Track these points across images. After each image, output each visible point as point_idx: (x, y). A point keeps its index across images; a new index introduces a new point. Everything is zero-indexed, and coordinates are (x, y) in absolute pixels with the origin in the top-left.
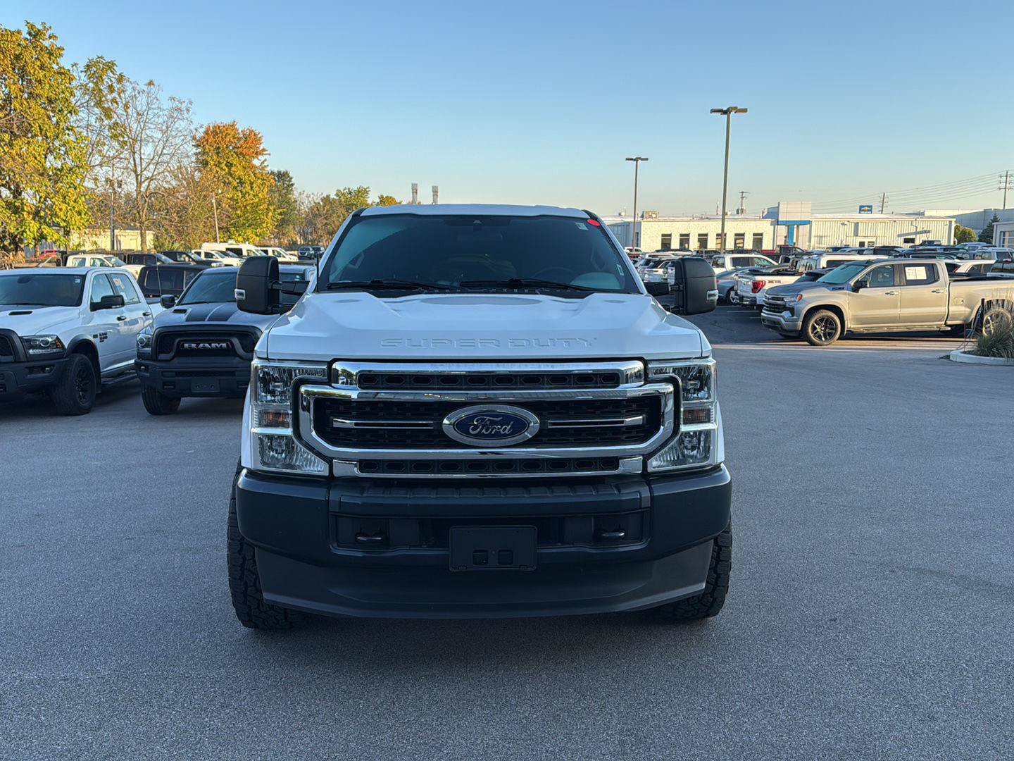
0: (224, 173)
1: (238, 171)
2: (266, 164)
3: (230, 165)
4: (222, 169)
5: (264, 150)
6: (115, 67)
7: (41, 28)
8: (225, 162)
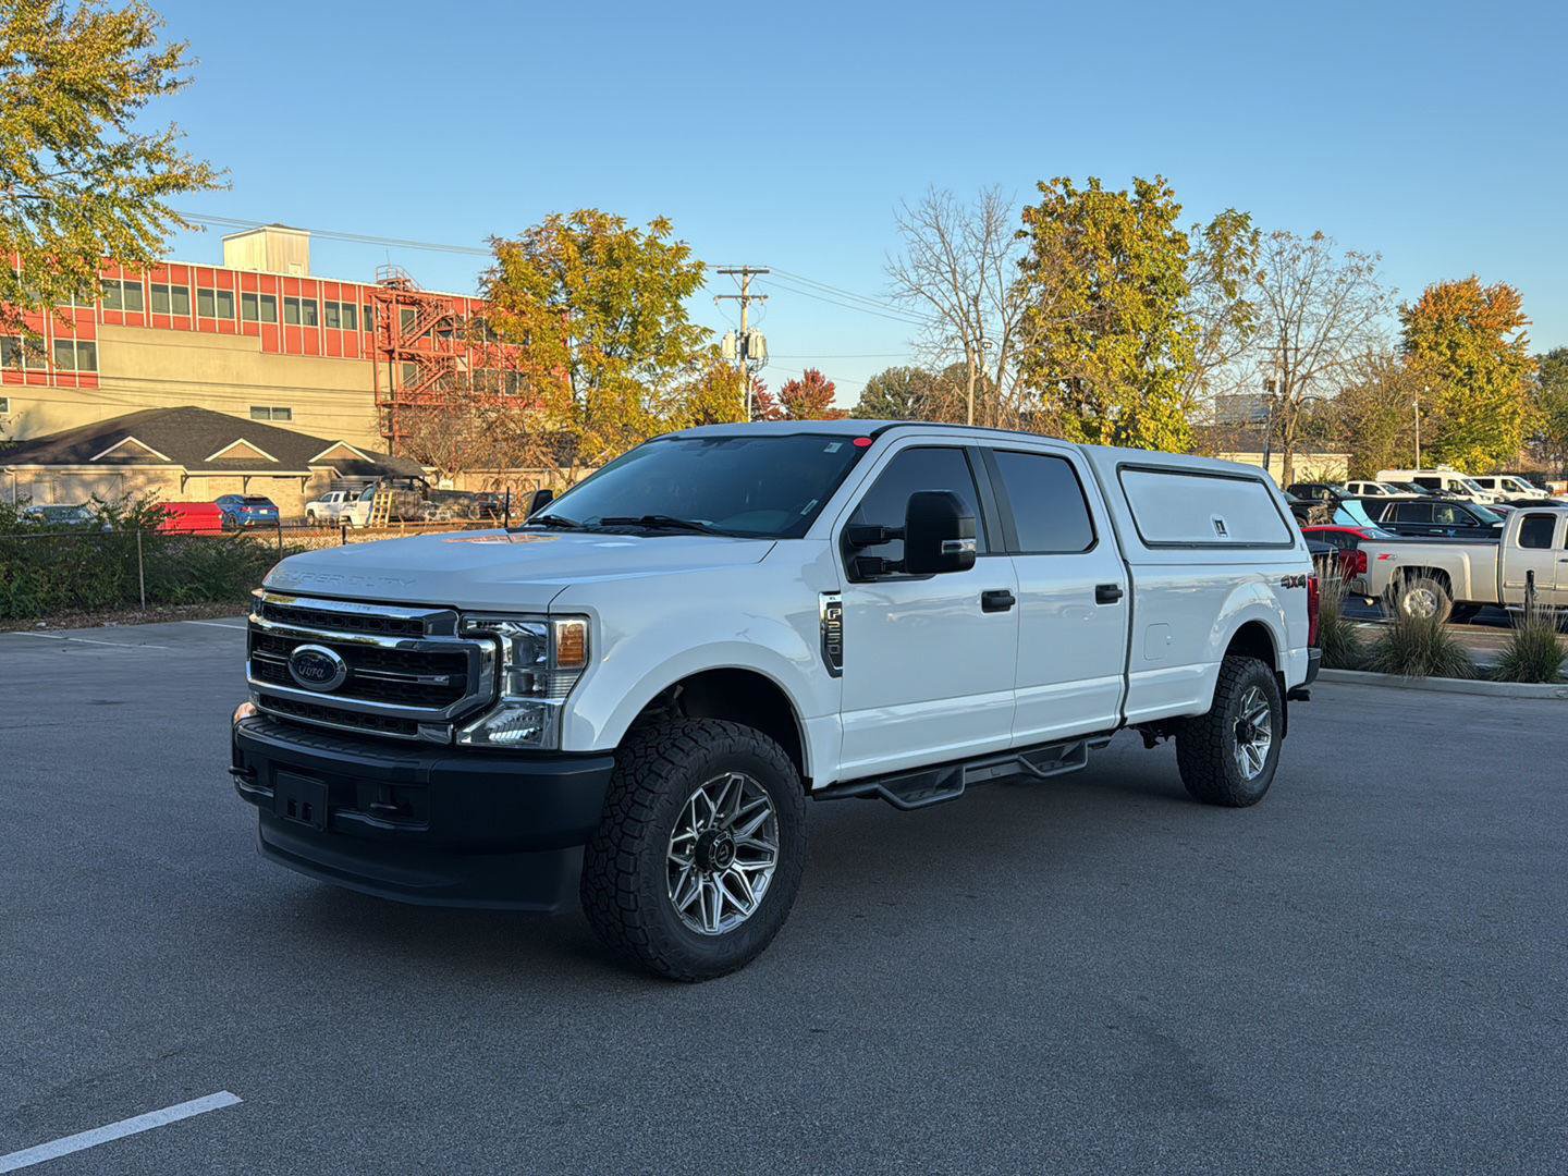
0: (1442, 359)
1: (1468, 354)
2: (1525, 338)
3: (1453, 346)
4: (1440, 354)
5: (1522, 317)
6: (1249, 222)
7: (1153, 182)
8: (1447, 342)
